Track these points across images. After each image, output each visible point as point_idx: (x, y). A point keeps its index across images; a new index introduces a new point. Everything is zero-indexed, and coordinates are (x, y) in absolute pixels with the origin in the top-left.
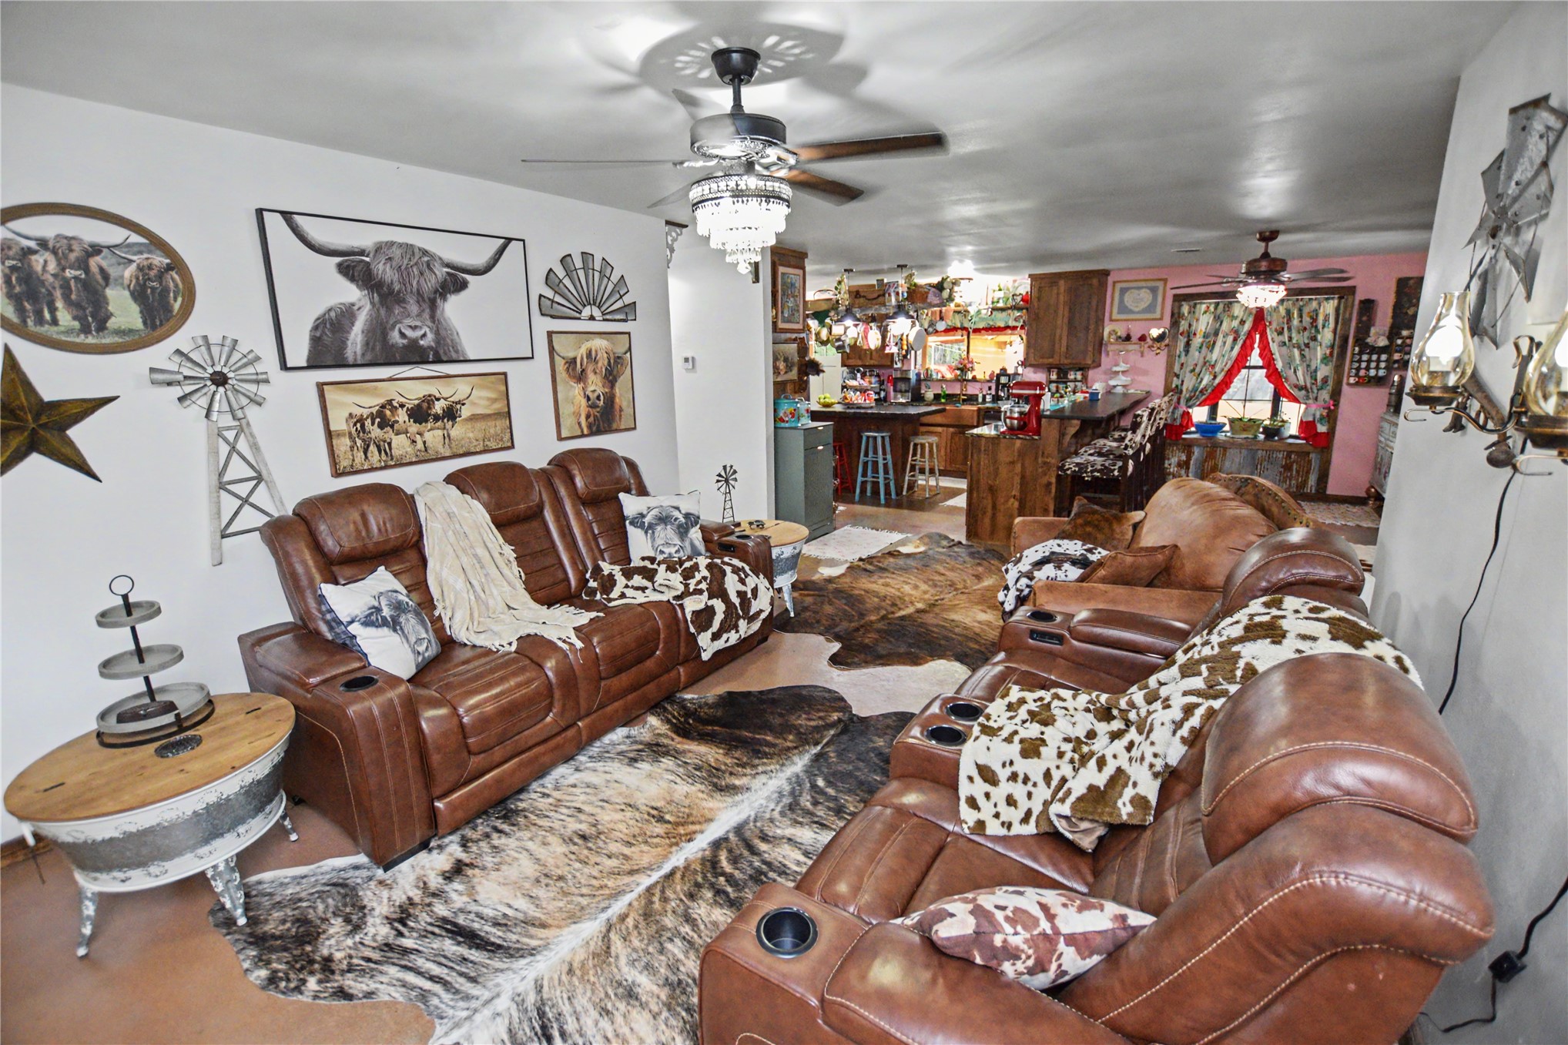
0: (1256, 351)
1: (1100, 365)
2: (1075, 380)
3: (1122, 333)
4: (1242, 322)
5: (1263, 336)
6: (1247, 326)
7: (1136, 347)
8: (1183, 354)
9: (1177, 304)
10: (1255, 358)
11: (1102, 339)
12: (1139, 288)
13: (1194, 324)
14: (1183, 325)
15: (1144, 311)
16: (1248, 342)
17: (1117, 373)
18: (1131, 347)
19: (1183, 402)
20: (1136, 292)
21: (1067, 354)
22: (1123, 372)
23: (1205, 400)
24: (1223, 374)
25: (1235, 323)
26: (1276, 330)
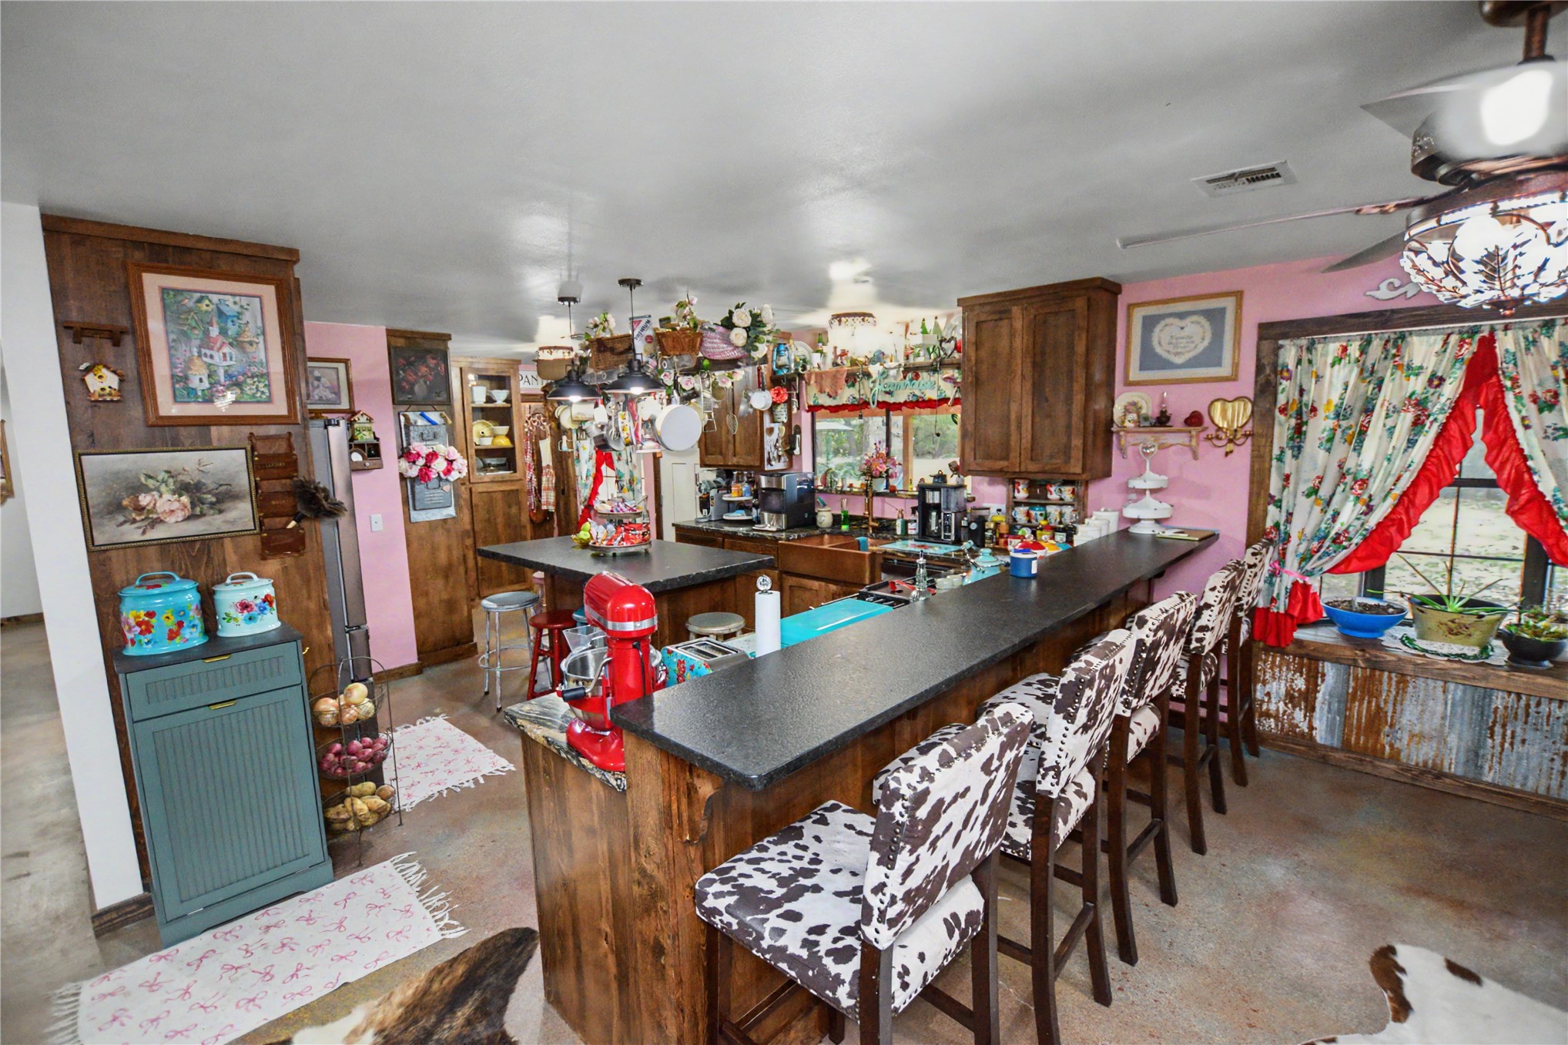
0: (1478, 449)
1: (1107, 474)
2: (1061, 503)
3: (1150, 409)
4: (1436, 381)
5: (1497, 414)
6: (1451, 389)
7: (1183, 438)
8: (1289, 453)
9: (1267, 345)
10: (1475, 462)
11: (1112, 421)
12: (1182, 316)
13: (1311, 387)
14: (1286, 392)
15: (1192, 363)
16: (1454, 428)
17: (1142, 492)
18: (1170, 439)
19: (1292, 562)
20: (1176, 321)
21: (1034, 453)
22: (1153, 491)
23: (1347, 560)
24: (1390, 502)
25: (1417, 385)
26: (1535, 399)
